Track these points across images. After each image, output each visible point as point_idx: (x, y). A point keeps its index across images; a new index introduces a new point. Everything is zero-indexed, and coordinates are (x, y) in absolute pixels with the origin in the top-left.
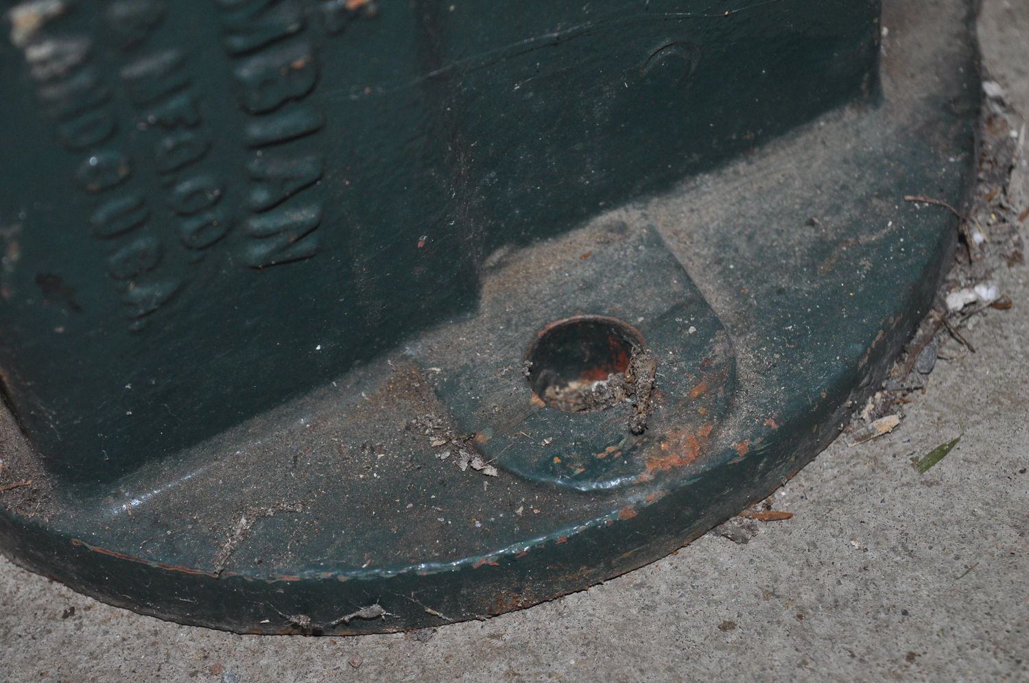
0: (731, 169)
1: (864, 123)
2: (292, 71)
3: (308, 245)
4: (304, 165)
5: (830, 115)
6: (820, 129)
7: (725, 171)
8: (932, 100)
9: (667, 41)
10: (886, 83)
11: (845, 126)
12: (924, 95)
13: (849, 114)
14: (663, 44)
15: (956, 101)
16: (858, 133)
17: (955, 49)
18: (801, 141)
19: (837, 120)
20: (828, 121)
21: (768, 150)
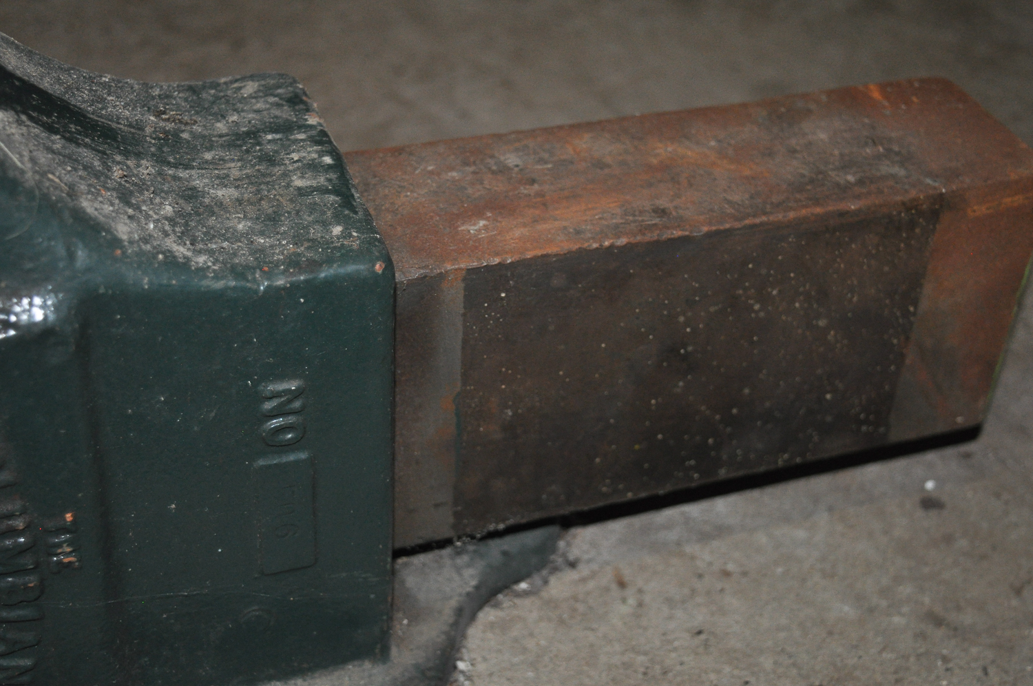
0: (293, 682)
1: (375, 671)
2: (26, 588)
3: (25, 678)
4: (29, 637)
5: (356, 663)
6: (349, 669)
7: (289, 682)
8: (417, 666)
9: (256, 607)
10: (394, 651)
11: (364, 671)
12: (414, 662)
13: (367, 665)
14: (254, 608)
15: (430, 669)
16: (370, 676)
17: (439, 640)
18: (337, 674)
19: (360, 666)
20: (353, 666)
21: (316, 675)
